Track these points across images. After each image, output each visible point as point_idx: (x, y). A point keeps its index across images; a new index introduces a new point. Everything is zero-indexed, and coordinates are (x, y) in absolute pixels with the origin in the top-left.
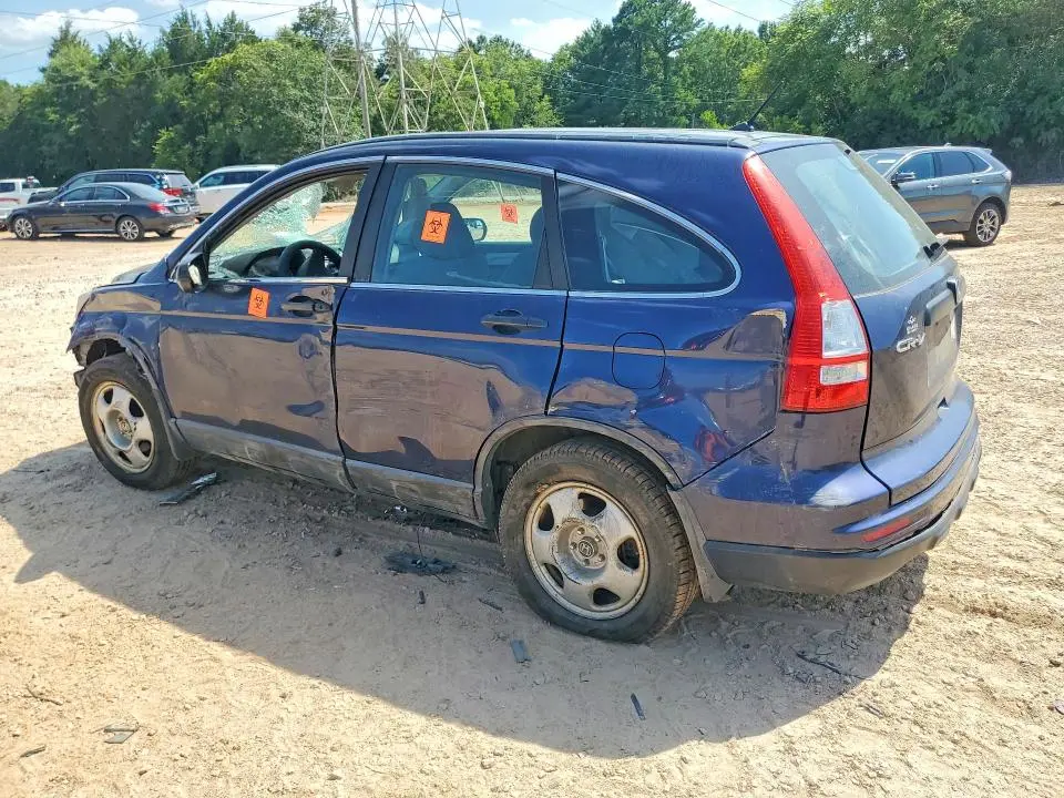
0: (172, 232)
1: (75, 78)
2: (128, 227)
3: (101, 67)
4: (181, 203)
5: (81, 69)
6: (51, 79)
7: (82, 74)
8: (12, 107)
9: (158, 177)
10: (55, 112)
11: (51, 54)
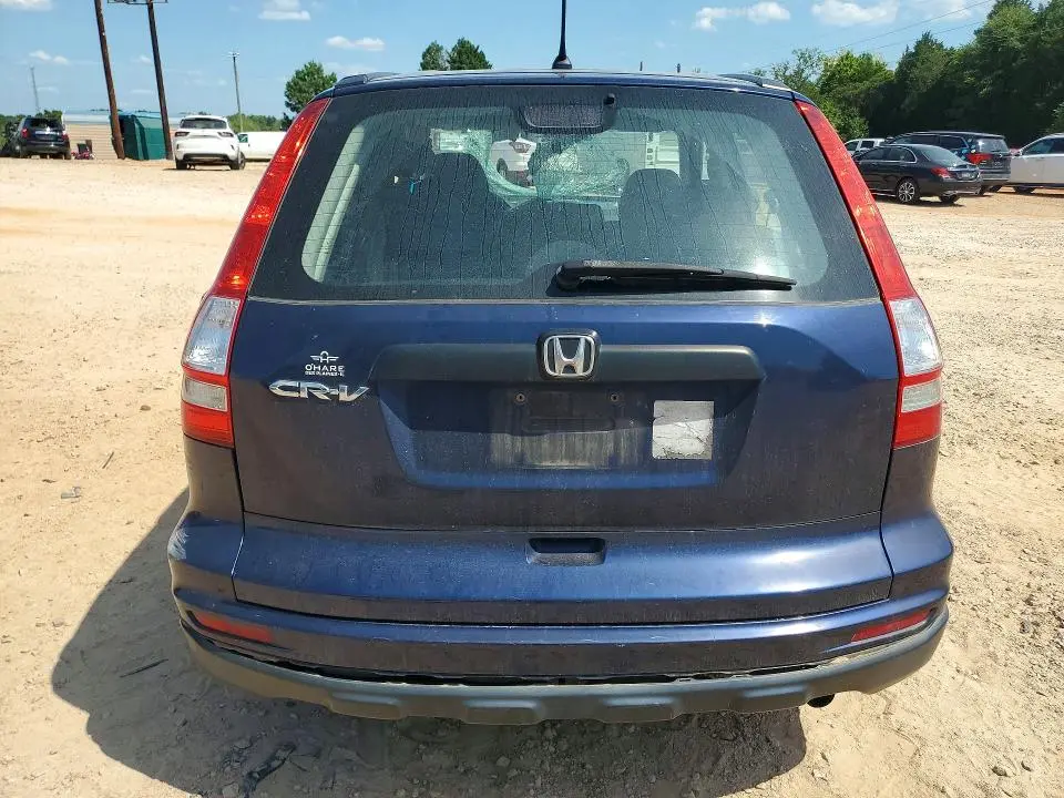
0: (955, 197)
1: (1004, 40)
2: (907, 190)
3: (1034, 28)
4: (968, 169)
5: (1012, 30)
6: (981, 40)
7: (1012, 35)
8: (937, 70)
9: (970, 141)
10: (971, 76)
11: (990, 16)
